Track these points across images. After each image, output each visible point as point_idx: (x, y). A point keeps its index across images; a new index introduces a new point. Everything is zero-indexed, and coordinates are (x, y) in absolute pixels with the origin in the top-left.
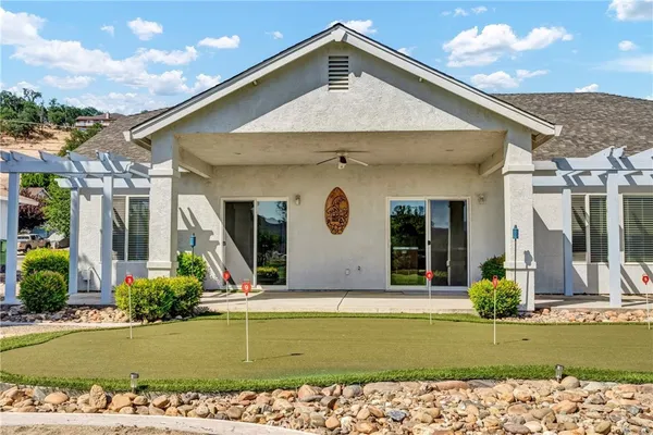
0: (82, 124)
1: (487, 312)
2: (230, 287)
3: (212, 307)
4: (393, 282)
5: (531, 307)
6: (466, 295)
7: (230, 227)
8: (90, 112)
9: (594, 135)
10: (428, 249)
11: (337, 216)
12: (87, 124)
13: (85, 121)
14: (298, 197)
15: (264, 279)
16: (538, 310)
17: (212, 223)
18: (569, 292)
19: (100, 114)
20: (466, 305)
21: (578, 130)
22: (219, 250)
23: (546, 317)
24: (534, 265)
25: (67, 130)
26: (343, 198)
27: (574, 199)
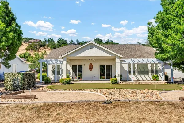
0: (30, 42)
1: (113, 83)
2: (73, 80)
3: (72, 83)
4: (100, 79)
5: (119, 82)
6: (110, 81)
7: (73, 70)
8: (32, 39)
9: (134, 53)
10: (106, 73)
11: (91, 68)
12: (31, 42)
13: (31, 41)
14: (84, 65)
15: (79, 78)
16: (120, 83)
17: (70, 69)
18: (128, 80)
19: (34, 39)
20: (110, 82)
21: (132, 52)
22: (71, 74)
23: (122, 83)
24: (120, 76)
25: (26, 43)
26: (92, 65)
27: (129, 65)
